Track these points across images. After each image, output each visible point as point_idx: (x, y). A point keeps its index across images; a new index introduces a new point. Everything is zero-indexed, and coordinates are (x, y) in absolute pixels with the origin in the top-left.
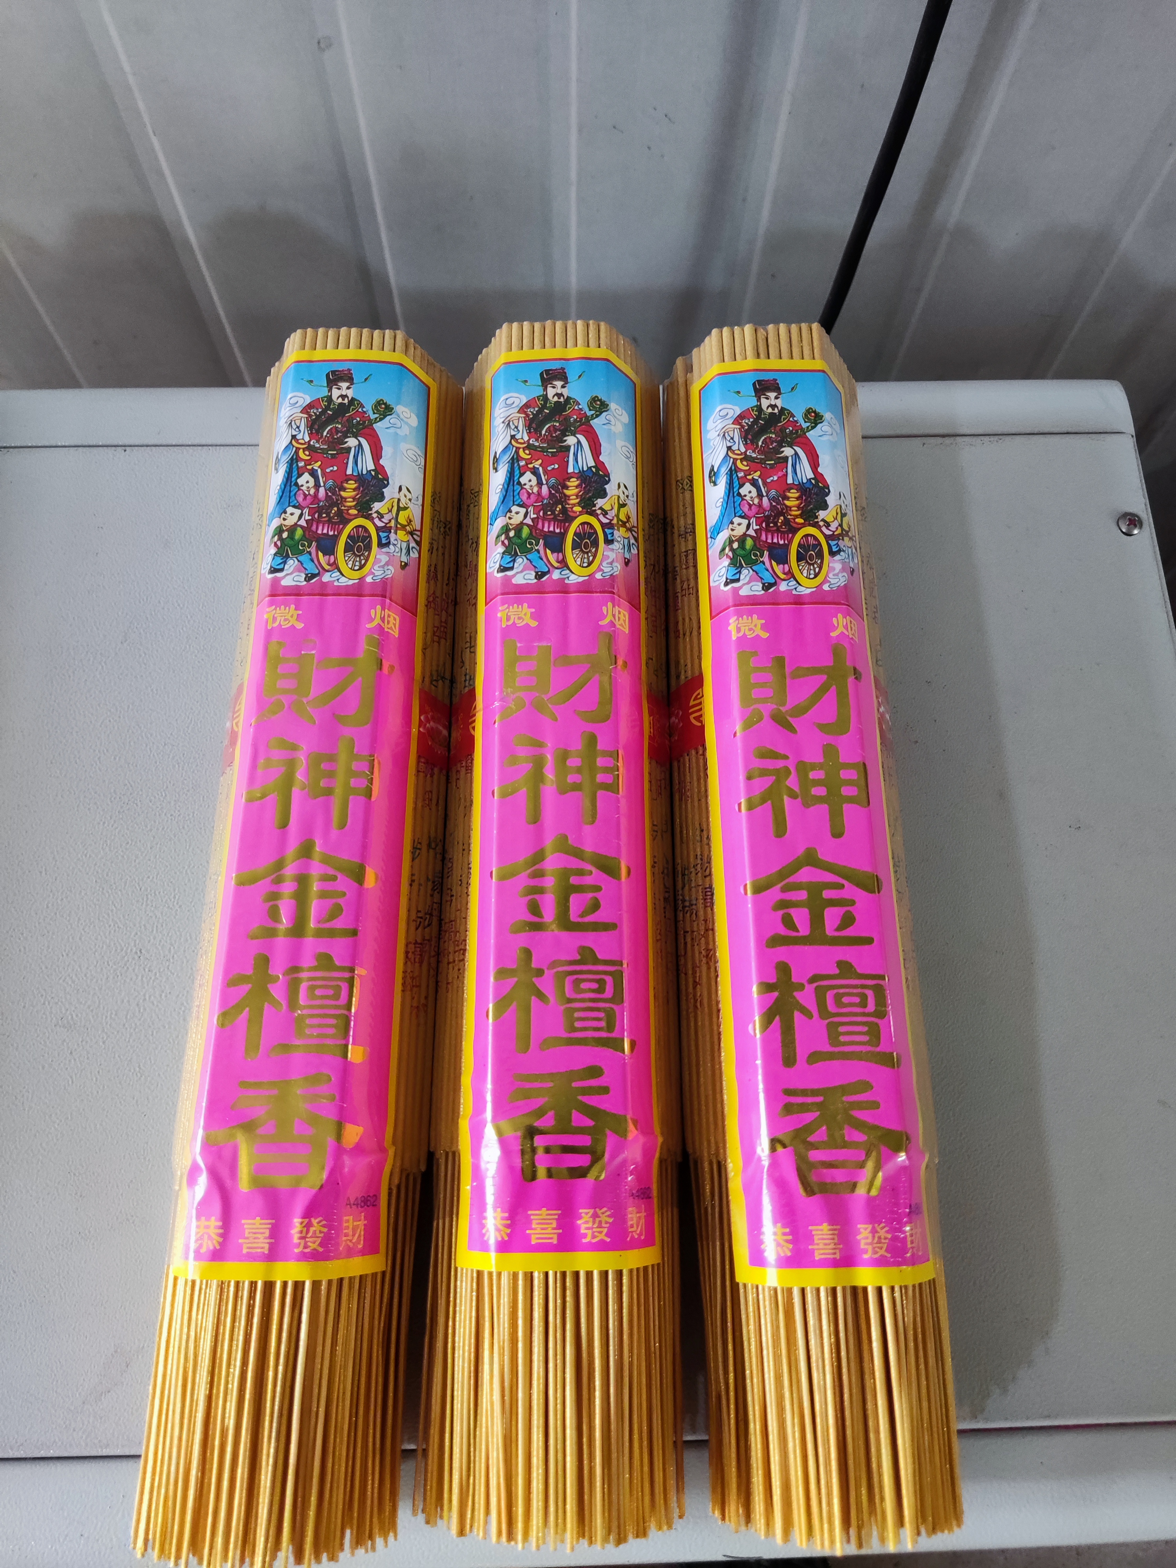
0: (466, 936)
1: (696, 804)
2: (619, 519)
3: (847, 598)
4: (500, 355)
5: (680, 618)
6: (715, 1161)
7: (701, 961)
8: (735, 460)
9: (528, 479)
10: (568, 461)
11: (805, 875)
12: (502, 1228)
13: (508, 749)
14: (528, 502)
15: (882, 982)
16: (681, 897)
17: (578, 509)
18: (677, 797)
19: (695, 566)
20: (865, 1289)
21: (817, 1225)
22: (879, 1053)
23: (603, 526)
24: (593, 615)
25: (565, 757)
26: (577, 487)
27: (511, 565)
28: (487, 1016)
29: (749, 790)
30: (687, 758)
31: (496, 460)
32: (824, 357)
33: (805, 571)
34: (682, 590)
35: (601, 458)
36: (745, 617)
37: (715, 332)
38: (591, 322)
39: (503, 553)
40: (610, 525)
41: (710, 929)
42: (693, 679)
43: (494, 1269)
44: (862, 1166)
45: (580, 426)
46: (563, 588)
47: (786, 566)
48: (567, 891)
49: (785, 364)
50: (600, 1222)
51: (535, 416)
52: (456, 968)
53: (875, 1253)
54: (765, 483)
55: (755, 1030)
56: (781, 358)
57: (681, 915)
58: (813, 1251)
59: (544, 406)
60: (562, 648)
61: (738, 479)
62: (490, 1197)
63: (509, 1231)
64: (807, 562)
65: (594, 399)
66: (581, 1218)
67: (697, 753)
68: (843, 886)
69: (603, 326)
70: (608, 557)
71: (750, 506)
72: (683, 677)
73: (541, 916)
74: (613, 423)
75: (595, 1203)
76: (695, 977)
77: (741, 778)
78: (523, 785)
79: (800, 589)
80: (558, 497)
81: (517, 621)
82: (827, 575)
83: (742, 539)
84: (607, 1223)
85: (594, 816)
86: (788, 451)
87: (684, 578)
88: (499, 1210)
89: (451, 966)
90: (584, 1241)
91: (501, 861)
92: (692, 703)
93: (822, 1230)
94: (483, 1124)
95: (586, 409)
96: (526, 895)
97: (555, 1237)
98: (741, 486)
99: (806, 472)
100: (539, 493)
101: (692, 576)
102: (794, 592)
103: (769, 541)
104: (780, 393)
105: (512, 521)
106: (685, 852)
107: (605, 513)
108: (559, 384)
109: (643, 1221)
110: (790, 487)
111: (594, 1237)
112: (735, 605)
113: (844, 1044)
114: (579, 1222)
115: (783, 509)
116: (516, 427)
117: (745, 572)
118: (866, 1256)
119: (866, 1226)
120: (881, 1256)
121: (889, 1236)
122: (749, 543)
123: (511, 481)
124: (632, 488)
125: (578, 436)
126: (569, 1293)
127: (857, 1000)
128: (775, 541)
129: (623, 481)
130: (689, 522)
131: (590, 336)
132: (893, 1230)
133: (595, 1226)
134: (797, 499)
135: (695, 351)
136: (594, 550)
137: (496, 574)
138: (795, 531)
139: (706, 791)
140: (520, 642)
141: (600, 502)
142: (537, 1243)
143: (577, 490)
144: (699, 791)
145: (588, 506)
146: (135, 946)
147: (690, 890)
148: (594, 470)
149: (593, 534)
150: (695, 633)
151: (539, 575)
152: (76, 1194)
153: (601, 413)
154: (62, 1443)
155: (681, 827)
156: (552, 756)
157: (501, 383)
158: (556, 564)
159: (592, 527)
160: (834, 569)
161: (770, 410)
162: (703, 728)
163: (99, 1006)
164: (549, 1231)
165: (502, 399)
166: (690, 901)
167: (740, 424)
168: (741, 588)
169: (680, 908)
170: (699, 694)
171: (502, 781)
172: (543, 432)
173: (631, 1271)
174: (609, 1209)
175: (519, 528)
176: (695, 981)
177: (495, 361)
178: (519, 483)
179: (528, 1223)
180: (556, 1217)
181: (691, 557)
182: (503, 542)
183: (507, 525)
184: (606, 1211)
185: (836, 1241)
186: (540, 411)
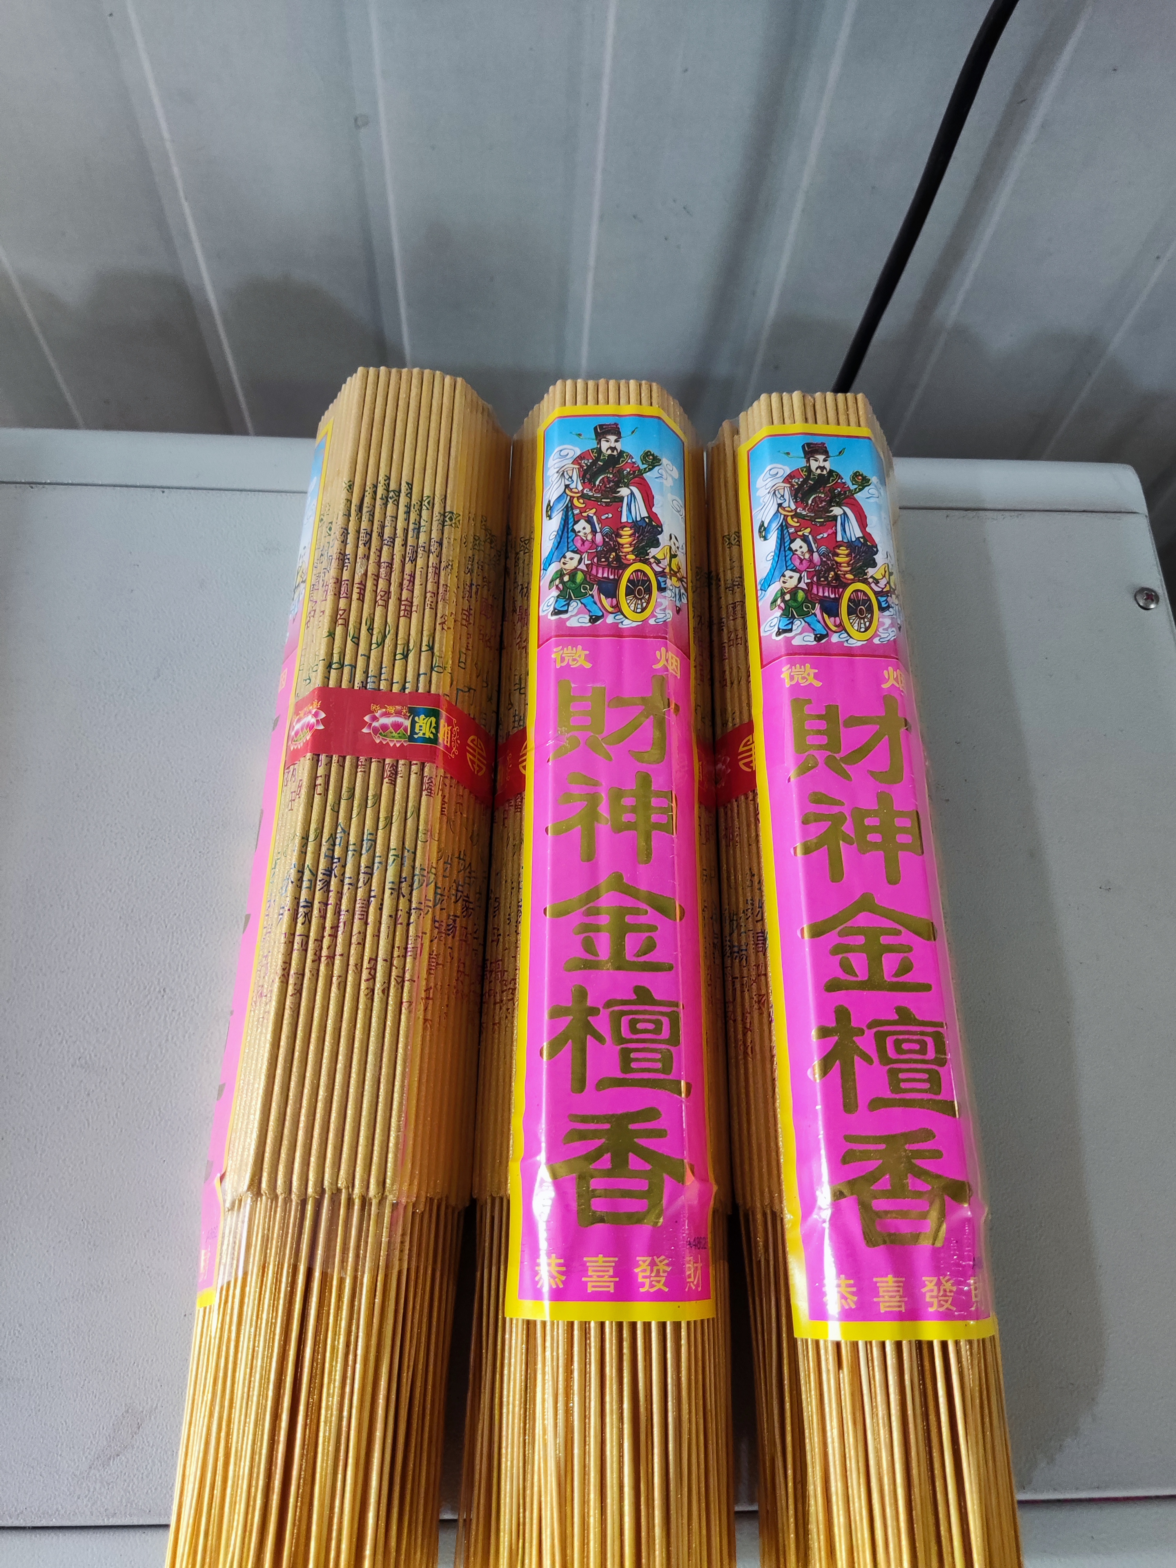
0: (515, 975)
1: (746, 849)
2: (671, 569)
3: (896, 651)
4: (554, 408)
5: (727, 668)
6: (769, 1212)
7: (751, 1007)
8: (786, 517)
9: (582, 527)
10: (621, 511)
11: (862, 919)
12: (556, 1274)
13: (562, 787)
14: (582, 549)
15: (940, 1029)
16: (728, 943)
17: (631, 557)
18: (723, 843)
19: (744, 617)
20: (930, 1344)
21: (882, 1276)
22: (940, 1101)
23: (656, 574)
24: (645, 660)
25: (619, 796)
26: (630, 536)
27: (565, 608)
28: (541, 1054)
29: (805, 833)
30: (735, 804)
31: (550, 508)
32: (870, 425)
33: (856, 625)
34: (729, 641)
35: (654, 509)
36: (798, 666)
37: (763, 397)
38: (643, 382)
39: (558, 597)
40: (662, 574)
41: (762, 974)
42: (742, 725)
43: (547, 1318)
44: (924, 1216)
45: (633, 478)
46: (617, 632)
47: (837, 619)
48: (622, 930)
49: (832, 429)
50: (658, 1271)
51: (589, 467)
52: (504, 1008)
53: (941, 1306)
54: (815, 540)
55: (814, 1075)
56: (828, 424)
57: (729, 961)
58: (878, 1303)
59: (598, 459)
60: (615, 692)
61: (789, 534)
62: (543, 1245)
63: (564, 1278)
64: (857, 616)
65: (647, 454)
66: (639, 1266)
67: (747, 798)
68: (900, 932)
69: (655, 386)
70: (661, 604)
71: (801, 560)
72: (730, 724)
73: (597, 955)
74: (665, 476)
75: (653, 1251)
76: (744, 1023)
77: (797, 822)
78: (576, 822)
79: (851, 641)
80: (612, 545)
81: (571, 663)
82: (877, 630)
83: (794, 592)
84: (664, 1271)
85: (648, 855)
86: (837, 511)
87: (732, 628)
88: (554, 1256)
89: (498, 1006)
90: (642, 1290)
91: (555, 899)
92: (741, 749)
93: (887, 1282)
94: (536, 1167)
95: (639, 463)
96: (580, 933)
97: (612, 1285)
98: (792, 541)
99: (854, 531)
100: (593, 541)
101: (739, 627)
102: (846, 644)
103: (821, 594)
104: (828, 457)
105: (566, 567)
106: (733, 899)
107: (658, 562)
108: (612, 438)
109: (699, 1272)
110: (839, 545)
111: (652, 1286)
112: (788, 654)
113: (905, 1091)
114: (636, 1270)
115: (833, 565)
116: (571, 477)
117: (797, 623)
118: (931, 1310)
119: (931, 1278)
120: (947, 1309)
121: (954, 1289)
122: (801, 595)
123: (566, 527)
124: (681, 542)
125: (631, 488)
126: (626, 1345)
127: (917, 1047)
128: (826, 594)
129: (674, 533)
130: (737, 574)
131: (643, 395)
132: (958, 1283)
133: (653, 1275)
134: (847, 555)
135: (742, 415)
136: (647, 597)
137: (550, 617)
138: (845, 586)
139: (757, 836)
140: (574, 683)
141: (653, 552)
142: (593, 1292)
143: (630, 539)
144: (749, 837)
145: (641, 555)
146: (159, 984)
147: (739, 935)
148: (647, 520)
149: (647, 581)
150: (743, 682)
151: (593, 619)
152: (89, 1243)
153: (654, 467)
154: (65, 1512)
155: (728, 872)
156: (606, 796)
157: (555, 435)
158: (610, 609)
159: (645, 574)
160: (884, 624)
161: (819, 471)
162: (753, 774)
163: (119, 1046)
164: (606, 1278)
165: (556, 451)
166: (740, 946)
167: (790, 483)
168: (793, 637)
169: (728, 954)
170: (749, 741)
171: (556, 819)
172: (597, 483)
173: (688, 1323)
174: (668, 1257)
175: (573, 573)
176: (745, 1028)
177: (548, 415)
178: (573, 530)
179: (584, 1271)
180: (613, 1264)
181: (738, 608)
182: (557, 586)
183: (561, 570)
184: (664, 1260)
185: (901, 1293)
186: (594, 463)
